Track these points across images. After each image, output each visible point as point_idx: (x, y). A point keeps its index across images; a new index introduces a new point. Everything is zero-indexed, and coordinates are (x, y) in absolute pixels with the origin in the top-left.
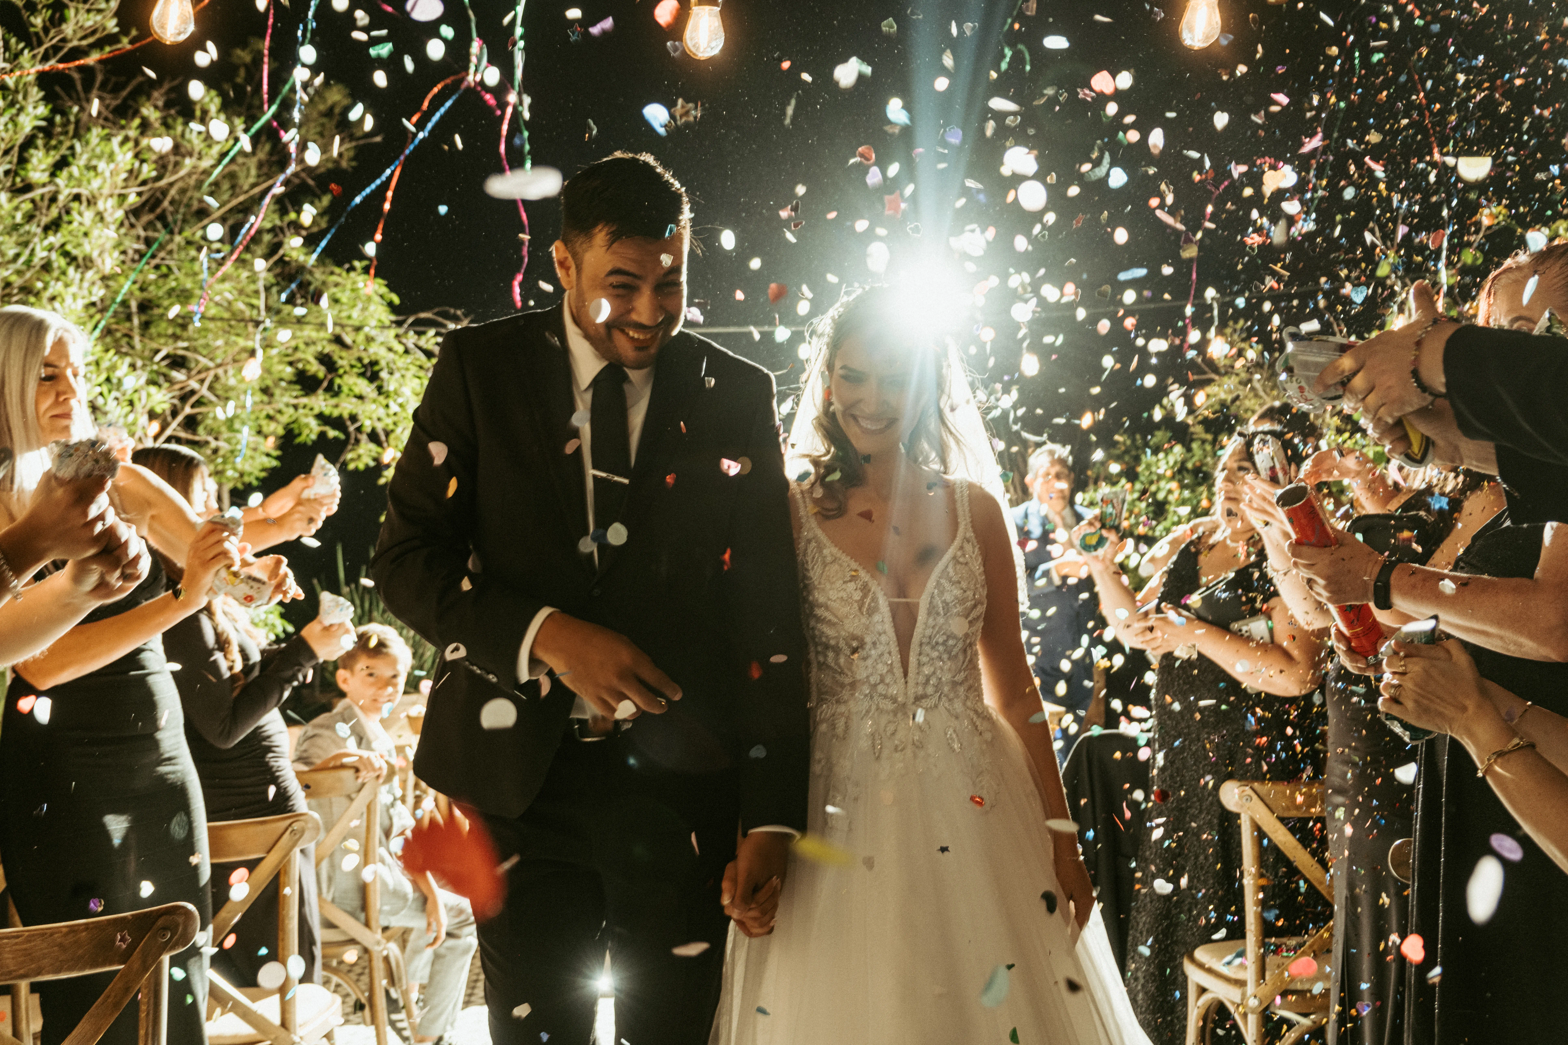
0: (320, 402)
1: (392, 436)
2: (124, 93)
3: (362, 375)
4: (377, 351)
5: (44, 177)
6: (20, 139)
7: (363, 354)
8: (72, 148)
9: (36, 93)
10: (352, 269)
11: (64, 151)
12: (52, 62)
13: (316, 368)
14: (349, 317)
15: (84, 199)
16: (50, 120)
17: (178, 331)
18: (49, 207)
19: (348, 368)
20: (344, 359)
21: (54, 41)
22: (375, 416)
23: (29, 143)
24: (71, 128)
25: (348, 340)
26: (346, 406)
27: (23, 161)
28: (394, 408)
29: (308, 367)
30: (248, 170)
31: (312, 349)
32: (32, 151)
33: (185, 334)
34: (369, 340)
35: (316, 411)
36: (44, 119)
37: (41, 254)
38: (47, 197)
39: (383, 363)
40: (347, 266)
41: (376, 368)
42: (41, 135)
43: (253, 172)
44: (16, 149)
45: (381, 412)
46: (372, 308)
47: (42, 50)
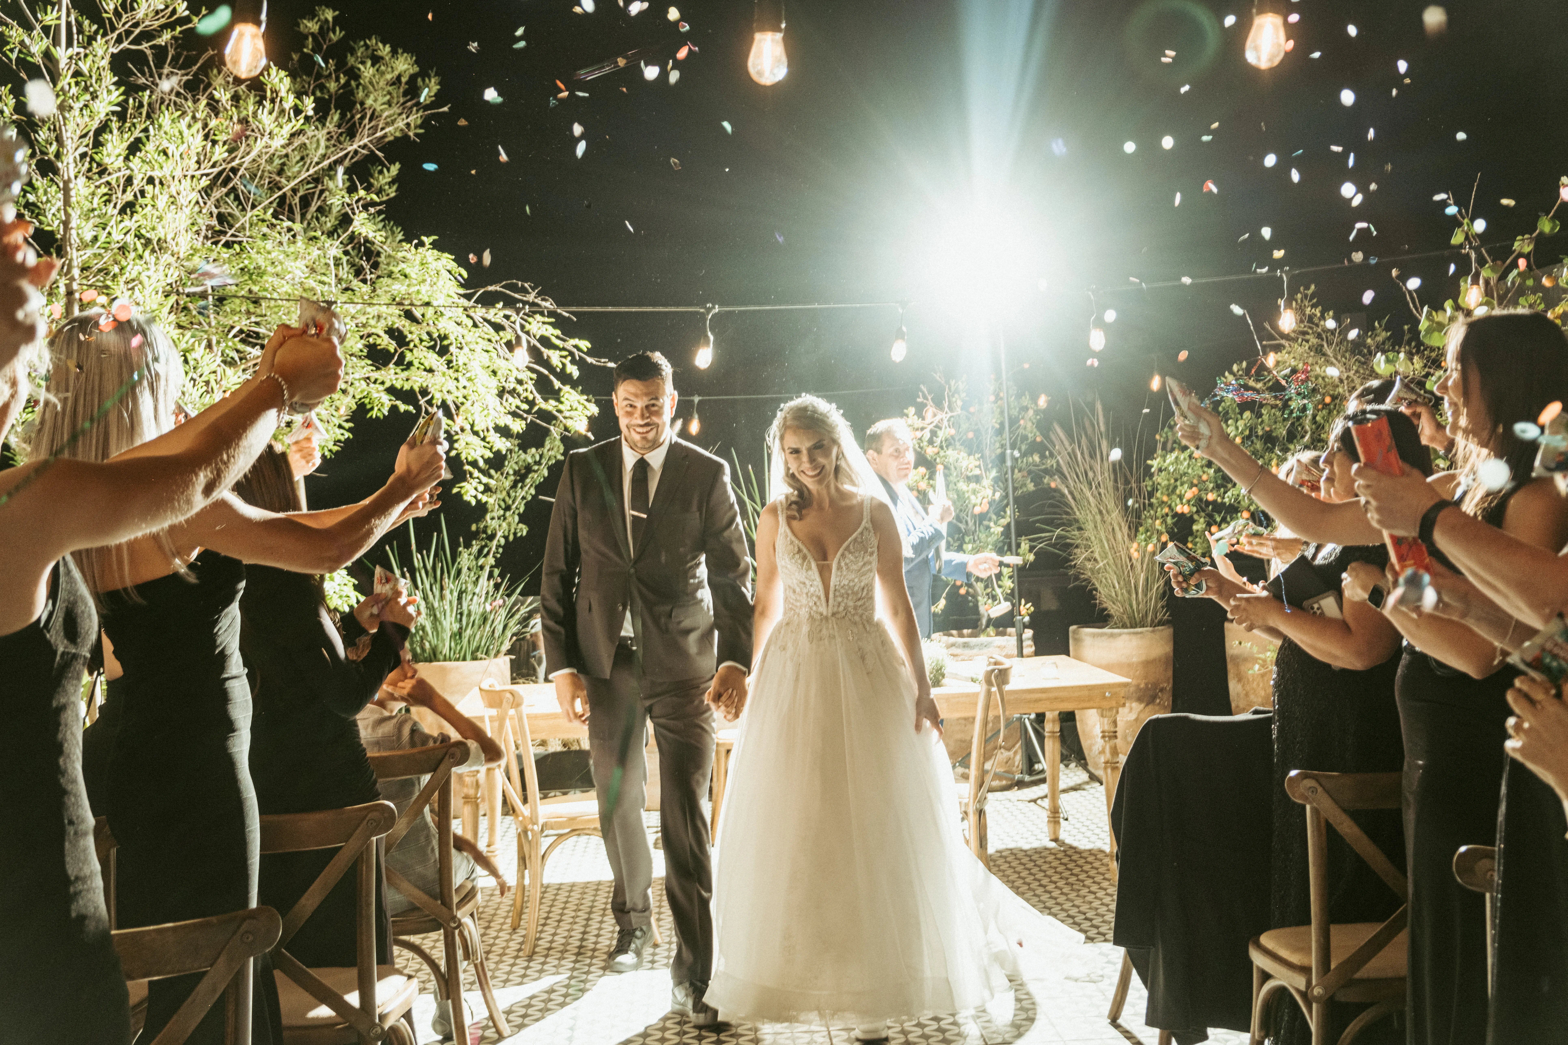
0: (391, 375)
1: (462, 409)
2: (195, 68)
3: (432, 348)
4: (446, 326)
5: (120, 163)
6: (95, 125)
7: (432, 329)
8: (146, 130)
9: (109, 78)
10: (421, 244)
11: (137, 134)
12: (125, 45)
13: (386, 343)
14: (418, 292)
15: (157, 182)
16: (123, 105)
17: (252, 307)
18: (124, 191)
19: (417, 341)
20: (413, 332)
21: (127, 26)
22: (445, 390)
23: (104, 128)
24: (144, 111)
25: (417, 313)
26: (416, 380)
27: (98, 144)
28: (463, 382)
29: (379, 341)
30: (318, 141)
31: (382, 324)
32: (107, 136)
33: (258, 311)
34: (439, 314)
35: (388, 385)
36: (118, 105)
37: (117, 236)
38: (122, 181)
39: (452, 338)
40: (416, 241)
41: (446, 343)
42: (115, 119)
43: (323, 143)
44: (91, 134)
45: (451, 385)
46: (440, 283)
47: (115, 35)
